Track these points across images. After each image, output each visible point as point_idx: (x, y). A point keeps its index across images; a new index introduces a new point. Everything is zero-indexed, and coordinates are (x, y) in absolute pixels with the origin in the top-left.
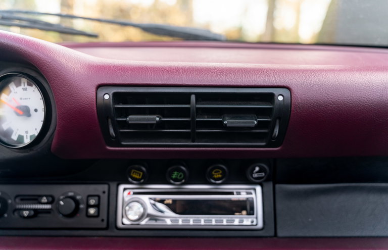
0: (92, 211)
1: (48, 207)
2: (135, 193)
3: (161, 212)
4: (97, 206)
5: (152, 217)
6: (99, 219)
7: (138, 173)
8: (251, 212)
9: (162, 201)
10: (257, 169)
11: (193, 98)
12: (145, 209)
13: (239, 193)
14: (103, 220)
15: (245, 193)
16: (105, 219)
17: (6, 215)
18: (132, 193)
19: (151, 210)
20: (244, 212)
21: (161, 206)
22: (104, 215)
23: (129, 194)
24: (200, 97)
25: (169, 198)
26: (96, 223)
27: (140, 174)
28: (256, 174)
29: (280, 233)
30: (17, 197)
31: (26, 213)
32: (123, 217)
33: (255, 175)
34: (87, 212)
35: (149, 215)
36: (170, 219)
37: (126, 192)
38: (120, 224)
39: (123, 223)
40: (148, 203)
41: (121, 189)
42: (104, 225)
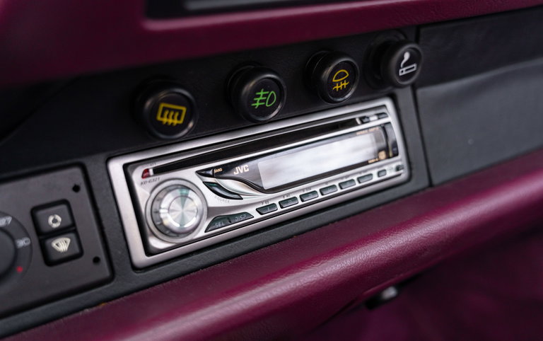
2: (158, 171)
3: (238, 196)
4: (71, 229)
5: (219, 216)
6: (86, 260)
7: (175, 111)
10: (407, 56)
12: (202, 200)
14: (96, 260)
15: (376, 118)
16: (101, 254)
18: (151, 172)
22: (94, 246)
26: (85, 271)
27: (180, 112)
28: (404, 69)
32: (144, 237)
33: (403, 71)
34: (46, 252)
35: (210, 211)
36: (256, 207)
37: (137, 176)
38: (139, 256)
39: (148, 251)
40: (198, 181)
41: (116, 168)
42: (103, 271)
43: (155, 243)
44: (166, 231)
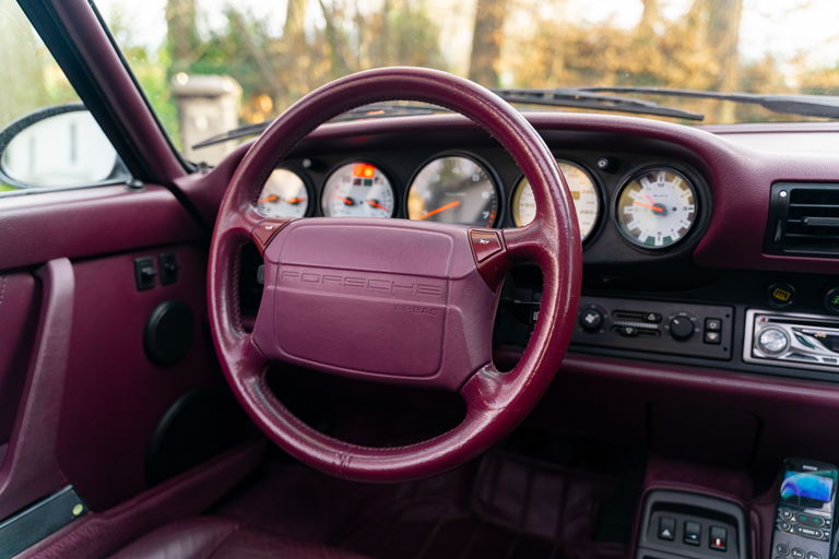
0: (713, 336)
1: (654, 326)
2: (771, 321)
4: (718, 331)
5: (796, 353)
6: (721, 347)
9: (811, 334)
12: (788, 341)
14: (725, 349)
16: (729, 347)
17: (601, 331)
19: (795, 343)
21: (811, 340)
22: (726, 342)
23: (764, 320)
26: (717, 352)
30: (615, 311)
31: (629, 331)
32: (752, 347)
34: (705, 336)
35: (792, 348)
37: (759, 319)
38: (747, 356)
39: (753, 355)
40: (791, 333)
41: (750, 314)
42: (727, 355)
43: (757, 352)
44: (762, 347)
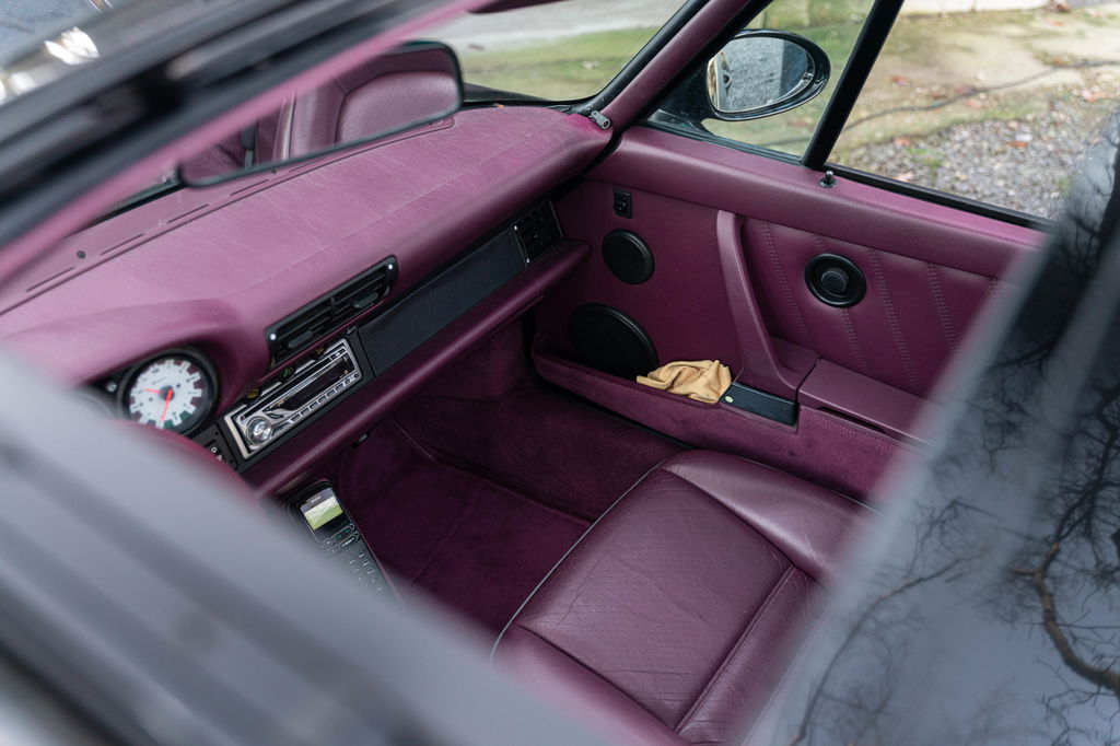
2: (246, 416)
3: (282, 416)
5: (280, 426)
8: (351, 369)
9: (275, 407)
11: (333, 299)
13: (333, 357)
14: (231, 462)
15: (338, 354)
18: (243, 417)
20: (346, 372)
21: (278, 412)
24: (338, 296)
25: (280, 400)
29: (377, 374)
36: (290, 418)
37: (237, 420)
38: (245, 454)
39: (249, 451)
40: (264, 415)
41: (228, 419)
43: (252, 447)
44: (257, 440)
